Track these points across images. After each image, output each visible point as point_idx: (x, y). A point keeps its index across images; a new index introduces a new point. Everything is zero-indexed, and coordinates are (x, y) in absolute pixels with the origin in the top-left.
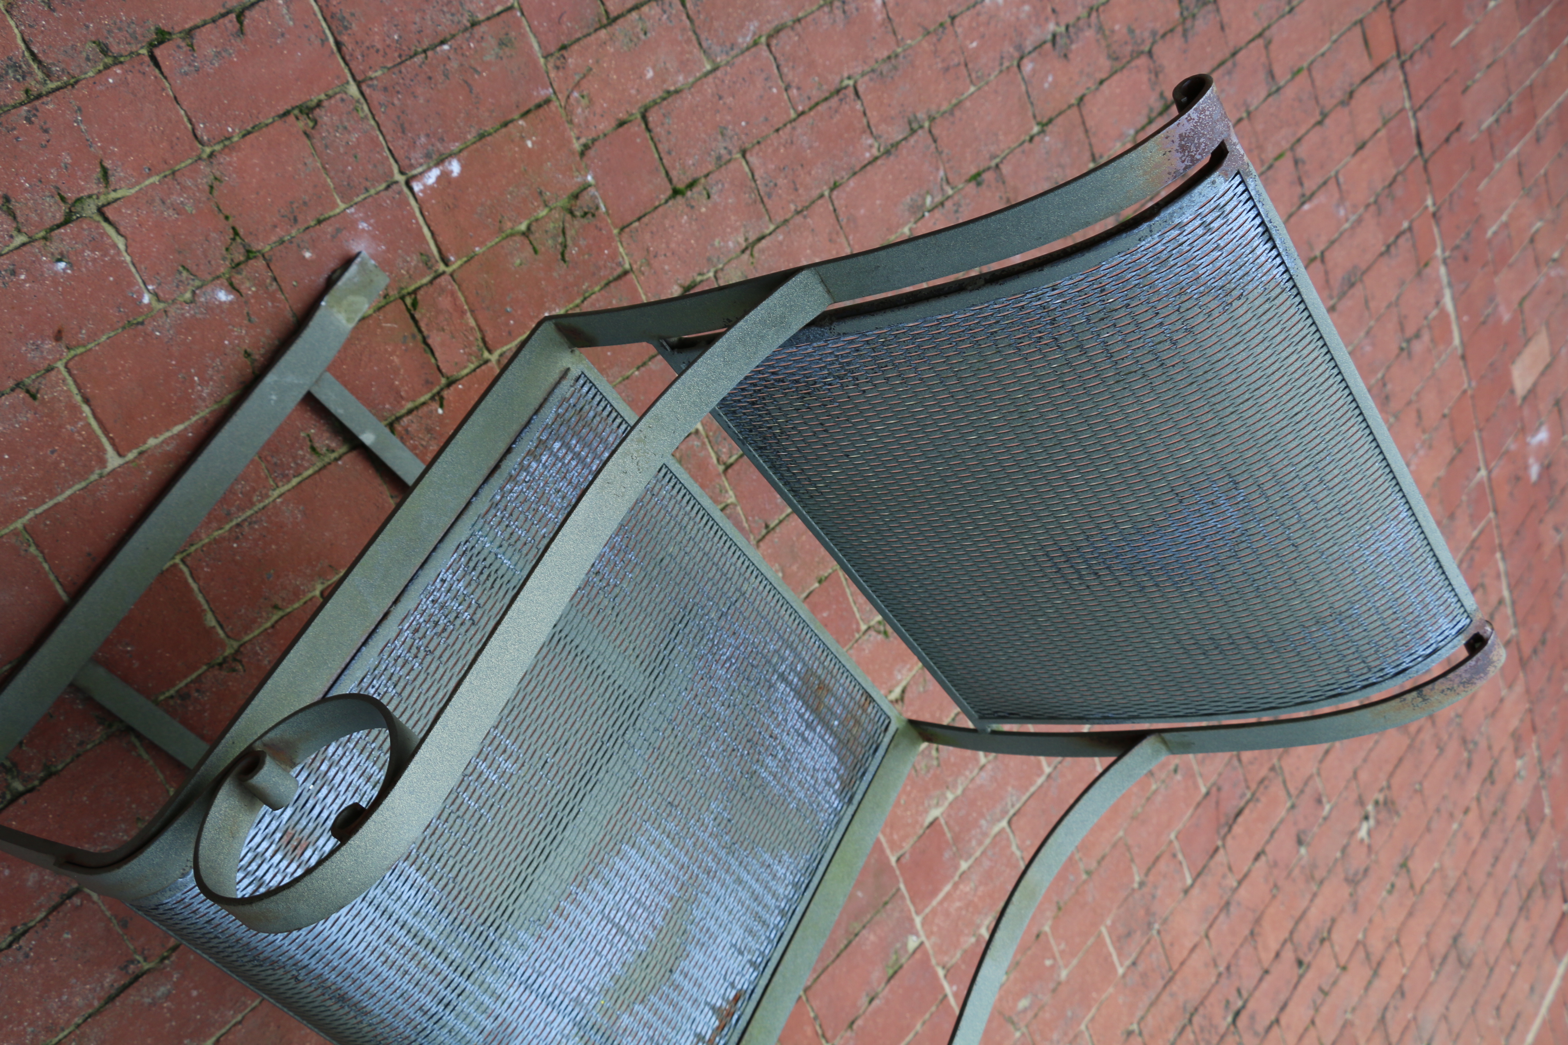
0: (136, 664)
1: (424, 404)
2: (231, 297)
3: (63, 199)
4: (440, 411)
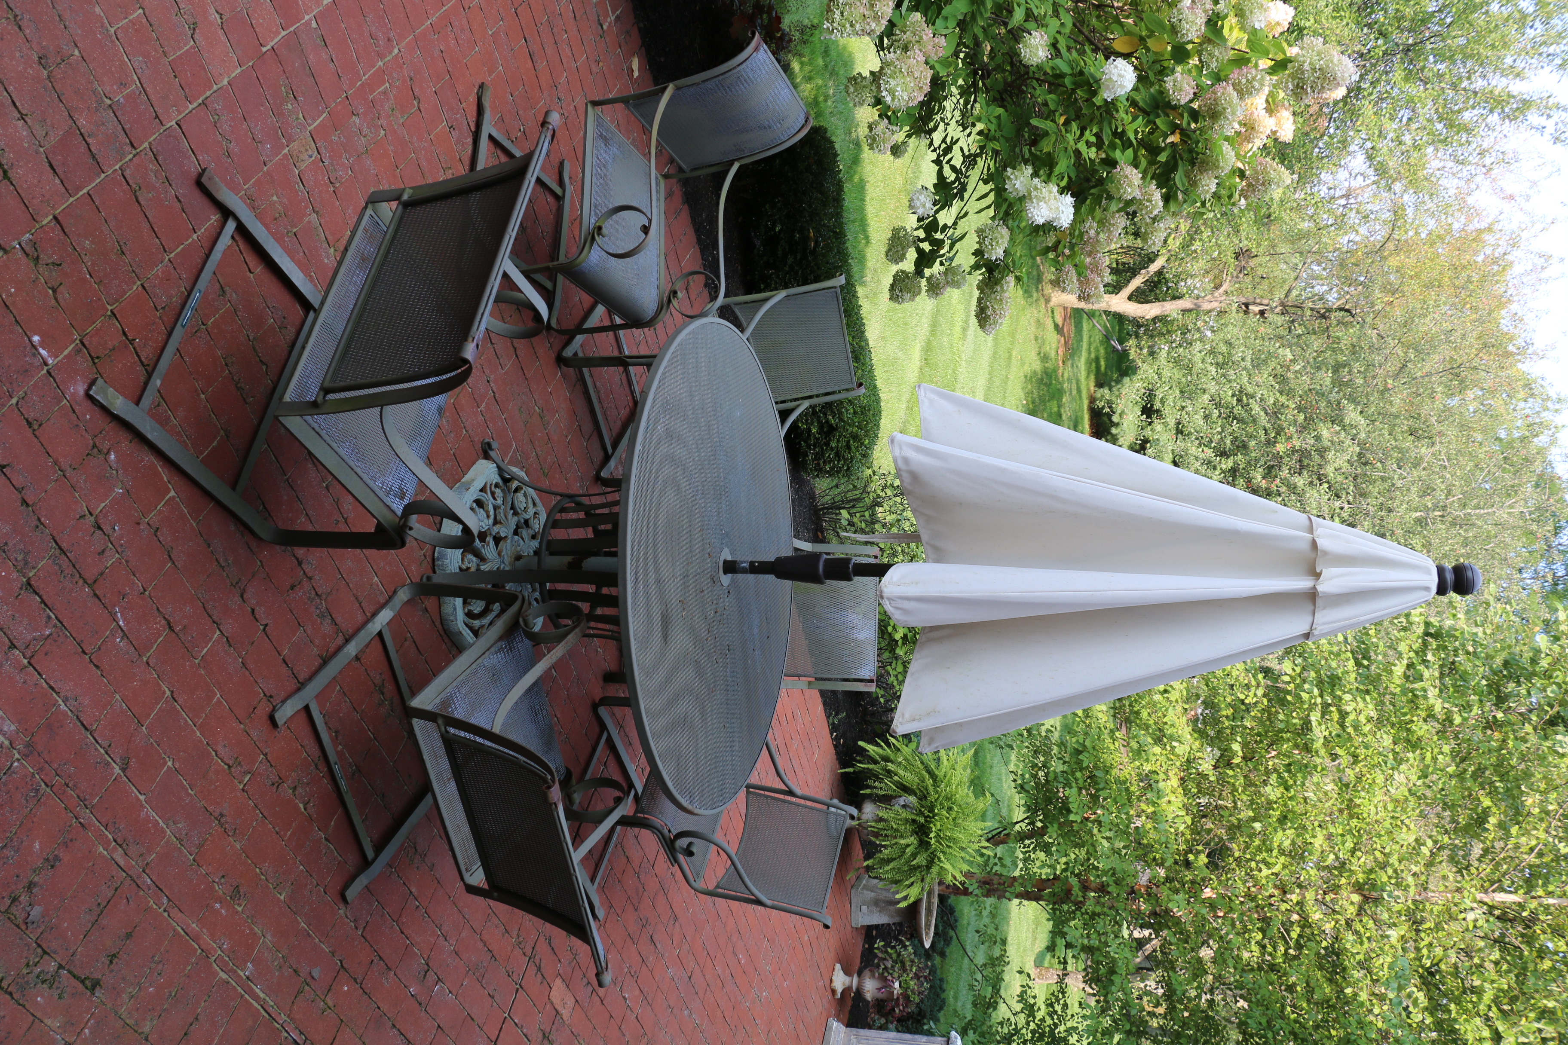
1: (135, 349)
2: (113, 453)
4: (138, 341)
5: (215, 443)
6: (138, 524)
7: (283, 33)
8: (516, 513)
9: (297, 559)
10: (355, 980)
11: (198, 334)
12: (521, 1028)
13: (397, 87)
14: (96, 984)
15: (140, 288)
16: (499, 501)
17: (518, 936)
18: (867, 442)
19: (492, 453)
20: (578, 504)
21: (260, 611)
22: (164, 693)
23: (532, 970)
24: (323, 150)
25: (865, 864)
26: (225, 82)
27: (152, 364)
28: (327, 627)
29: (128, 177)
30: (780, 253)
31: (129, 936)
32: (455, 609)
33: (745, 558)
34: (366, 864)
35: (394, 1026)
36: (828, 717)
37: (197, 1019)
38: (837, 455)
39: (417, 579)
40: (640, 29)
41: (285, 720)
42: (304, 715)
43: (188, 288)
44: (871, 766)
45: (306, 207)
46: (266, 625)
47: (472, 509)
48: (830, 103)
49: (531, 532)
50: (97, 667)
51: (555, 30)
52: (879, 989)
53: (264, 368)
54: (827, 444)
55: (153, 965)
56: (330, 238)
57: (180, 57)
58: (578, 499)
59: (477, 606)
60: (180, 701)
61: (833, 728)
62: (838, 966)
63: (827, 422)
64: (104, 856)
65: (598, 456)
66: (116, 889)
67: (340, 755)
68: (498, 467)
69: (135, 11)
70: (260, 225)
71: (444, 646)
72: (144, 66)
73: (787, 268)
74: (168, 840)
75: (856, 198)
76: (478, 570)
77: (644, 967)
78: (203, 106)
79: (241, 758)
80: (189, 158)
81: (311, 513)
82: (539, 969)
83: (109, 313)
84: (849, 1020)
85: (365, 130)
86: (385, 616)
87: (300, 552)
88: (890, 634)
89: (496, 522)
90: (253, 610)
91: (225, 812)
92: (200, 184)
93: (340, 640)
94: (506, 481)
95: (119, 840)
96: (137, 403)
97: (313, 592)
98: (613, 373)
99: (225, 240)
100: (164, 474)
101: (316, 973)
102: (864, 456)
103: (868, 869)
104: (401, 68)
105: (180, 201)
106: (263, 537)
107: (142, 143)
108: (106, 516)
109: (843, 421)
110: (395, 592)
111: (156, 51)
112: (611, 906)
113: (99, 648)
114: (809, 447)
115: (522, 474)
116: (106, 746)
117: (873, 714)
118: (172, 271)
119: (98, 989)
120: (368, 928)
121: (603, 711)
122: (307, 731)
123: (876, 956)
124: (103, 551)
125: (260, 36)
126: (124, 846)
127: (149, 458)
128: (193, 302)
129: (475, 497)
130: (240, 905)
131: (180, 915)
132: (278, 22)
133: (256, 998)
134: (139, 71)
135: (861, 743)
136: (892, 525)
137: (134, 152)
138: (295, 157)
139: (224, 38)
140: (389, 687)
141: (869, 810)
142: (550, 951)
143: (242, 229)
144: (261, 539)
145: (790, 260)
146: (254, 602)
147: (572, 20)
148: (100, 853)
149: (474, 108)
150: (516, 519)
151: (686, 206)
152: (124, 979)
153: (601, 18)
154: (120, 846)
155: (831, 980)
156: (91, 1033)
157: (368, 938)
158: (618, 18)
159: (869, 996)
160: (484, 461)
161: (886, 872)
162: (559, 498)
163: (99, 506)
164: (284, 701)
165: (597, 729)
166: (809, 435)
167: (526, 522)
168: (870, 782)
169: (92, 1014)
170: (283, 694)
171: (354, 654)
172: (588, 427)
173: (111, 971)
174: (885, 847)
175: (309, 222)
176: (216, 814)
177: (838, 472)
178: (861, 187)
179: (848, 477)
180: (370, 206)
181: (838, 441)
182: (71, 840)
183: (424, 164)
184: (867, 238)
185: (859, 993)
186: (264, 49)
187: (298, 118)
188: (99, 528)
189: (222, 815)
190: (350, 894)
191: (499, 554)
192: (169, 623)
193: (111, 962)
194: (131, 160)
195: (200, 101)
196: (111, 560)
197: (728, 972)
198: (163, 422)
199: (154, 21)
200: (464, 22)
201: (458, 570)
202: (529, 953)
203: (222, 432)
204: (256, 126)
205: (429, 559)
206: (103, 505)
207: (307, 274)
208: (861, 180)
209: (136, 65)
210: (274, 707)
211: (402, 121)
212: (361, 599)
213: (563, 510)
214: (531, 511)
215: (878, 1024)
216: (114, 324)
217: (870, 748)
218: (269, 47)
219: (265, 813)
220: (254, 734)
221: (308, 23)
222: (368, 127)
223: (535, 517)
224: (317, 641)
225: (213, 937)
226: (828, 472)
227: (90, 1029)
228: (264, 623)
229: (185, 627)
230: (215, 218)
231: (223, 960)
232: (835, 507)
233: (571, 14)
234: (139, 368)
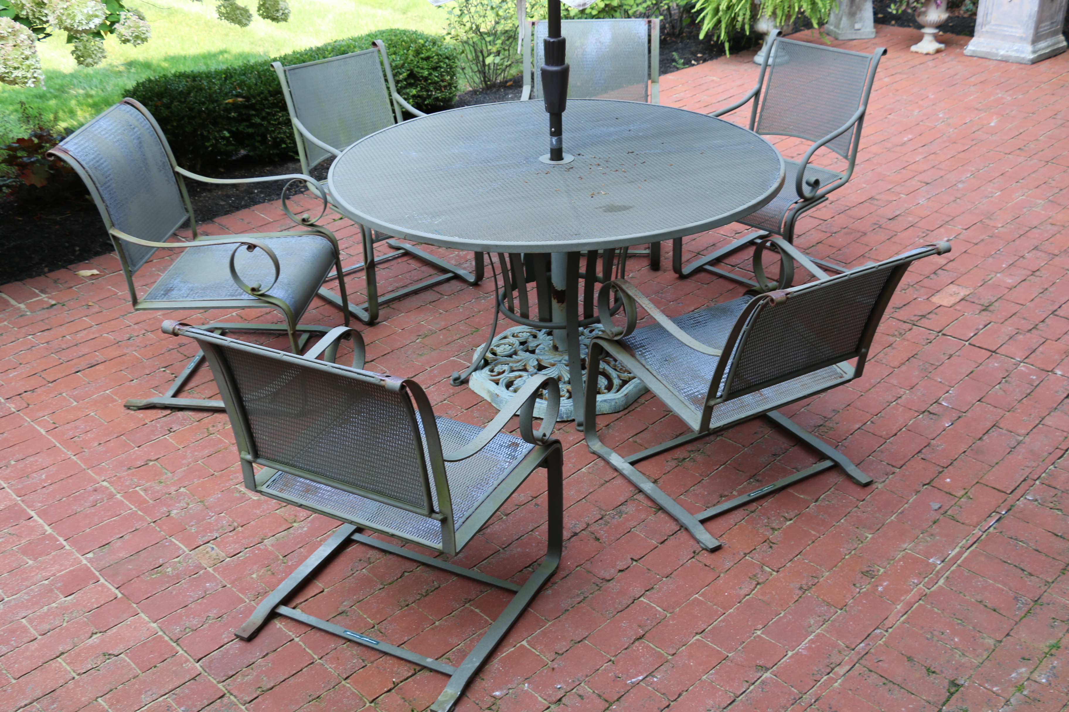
0: (501, 597)
1: (401, 682)
2: (494, 694)
3: (564, 704)
4: (394, 680)
5: (477, 610)
6: (553, 669)
7: (102, 580)
8: (515, 353)
9: (572, 536)
10: (940, 472)
11: (383, 631)
12: (979, 330)
13: (139, 480)
14: (954, 684)
15: (348, 681)
16: (506, 367)
17: (894, 335)
18: (421, 41)
19: (463, 377)
20: (505, 296)
21: (621, 565)
22: (698, 640)
23: (924, 322)
24: (206, 539)
25: (816, 26)
26: (155, 625)
27: (414, 667)
28: (630, 509)
29: (251, 698)
30: (250, 130)
31: (910, 659)
32: (605, 401)
33: (548, 141)
34: (836, 467)
35: (980, 439)
36: (678, 69)
37: (981, 602)
38: (435, 69)
39: (582, 435)
40: (50, 271)
41: (714, 540)
42: (708, 524)
43: (344, 641)
44: (723, 25)
45: (259, 549)
46: (632, 559)
47: (515, 391)
48: (93, 92)
49: (531, 339)
50: (680, 695)
51: (64, 346)
52: (938, 6)
53: (406, 574)
54: (426, 79)
55: (935, 639)
56: (284, 527)
57: (137, 665)
58: (500, 297)
59: (602, 382)
60: (703, 626)
61: (688, 63)
62: (914, 48)
63: (405, 80)
64: (843, 682)
65: (455, 285)
66: (871, 671)
67: (741, 493)
68: (475, 370)
69: (100, 705)
70: (281, 586)
71: (638, 409)
72: (150, 693)
73: (265, 123)
74: (826, 631)
75: (184, 64)
76: (569, 383)
77: (918, 225)
78: (179, 641)
79: (750, 575)
80: (228, 650)
81: (530, 528)
82: (923, 316)
83: (373, 704)
84: (966, 35)
85: (183, 504)
86: (616, 460)
87: (566, 534)
88: (599, 12)
89: (525, 370)
90: (620, 571)
91: (798, 586)
92: (250, 639)
93: (640, 497)
94: (487, 363)
95: (828, 671)
96: (449, 676)
97: (600, 522)
98: (381, 274)
99: (297, 614)
100: (507, 651)
101: (936, 506)
102: (434, 43)
103: (821, 24)
104: (120, 478)
105: (267, 654)
106: (555, 566)
107: (219, 688)
108: (549, 696)
109: (403, 64)
110: (594, 453)
111: (134, 684)
112: (863, 256)
113: (663, 694)
114: (429, 97)
115: (479, 350)
116: (747, 684)
117: (673, 27)
118: (329, 656)
119: (957, 682)
120: (894, 464)
121: (686, 270)
122: (721, 521)
123: (904, 12)
124: (580, 696)
125: (107, 600)
126: (832, 666)
127: (496, 663)
128: (356, 637)
129: (504, 389)
130: (878, 571)
131: (890, 619)
132: (93, 586)
133: (960, 554)
134: (155, 697)
135: (701, 36)
136: (498, 15)
137: (228, 695)
138: (215, 562)
139: (115, 630)
140: (679, 454)
141: (763, 25)
142: (906, 307)
143: (286, 601)
144: (557, 568)
145: (257, 120)
146: (612, 571)
147: (51, 332)
148: (840, 685)
149: (149, 412)
150: (520, 353)
151: (216, 220)
152: (948, 662)
153: (45, 306)
154: (833, 669)
155: (927, 54)
156: (996, 686)
157: (902, 463)
158: (43, 291)
159: (944, 16)
160: (471, 384)
161: (825, 6)
162: (500, 315)
163: (540, 702)
164: (698, 541)
165: (702, 275)
166: (419, 96)
167: (522, 343)
168: (738, 26)
169: (980, 685)
170: (692, 542)
171: (652, 484)
172: (430, 295)
173: (942, 672)
174: (800, 8)
175: (272, 545)
176: (800, 593)
177: (451, 68)
178: (173, 59)
179: (455, 58)
180: (259, 489)
181: (422, 69)
182: (830, 708)
183: (206, 452)
184: (222, 52)
185: (942, 27)
186: (120, 595)
187: (179, 562)
188: (560, 700)
189: (801, 588)
190: (864, 479)
191: (553, 365)
192: (638, 639)
193: (934, 672)
194: (235, 697)
195: (174, 645)
196: (586, 689)
197: (921, 150)
198: (463, 655)
199: (107, 689)
200: (68, 426)
201: (571, 400)
202: (909, 326)
203: (467, 605)
204: (191, 596)
205: (562, 425)
206: (540, 698)
207: (319, 544)
208: (166, 60)
209: (149, 699)
210: (703, 549)
211: (169, 474)
212: (603, 481)
213: (511, 309)
214: (511, 340)
215: (971, 6)
216: (382, 700)
217: (707, 26)
218: (117, 592)
219: (797, 552)
220: (728, 564)
221: (90, 560)
222: (179, 502)
223: (517, 336)
224: (643, 517)
225: (908, 592)
226: (452, 78)
227: (993, 687)
228: (630, 561)
229: (640, 626)
230: (278, 624)
231: (928, 583)
232: (483, 70)
233: (46, 333)
234: (418, 676)
